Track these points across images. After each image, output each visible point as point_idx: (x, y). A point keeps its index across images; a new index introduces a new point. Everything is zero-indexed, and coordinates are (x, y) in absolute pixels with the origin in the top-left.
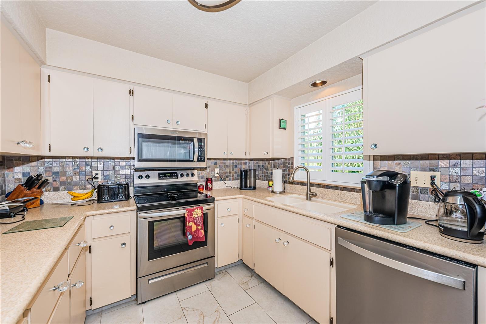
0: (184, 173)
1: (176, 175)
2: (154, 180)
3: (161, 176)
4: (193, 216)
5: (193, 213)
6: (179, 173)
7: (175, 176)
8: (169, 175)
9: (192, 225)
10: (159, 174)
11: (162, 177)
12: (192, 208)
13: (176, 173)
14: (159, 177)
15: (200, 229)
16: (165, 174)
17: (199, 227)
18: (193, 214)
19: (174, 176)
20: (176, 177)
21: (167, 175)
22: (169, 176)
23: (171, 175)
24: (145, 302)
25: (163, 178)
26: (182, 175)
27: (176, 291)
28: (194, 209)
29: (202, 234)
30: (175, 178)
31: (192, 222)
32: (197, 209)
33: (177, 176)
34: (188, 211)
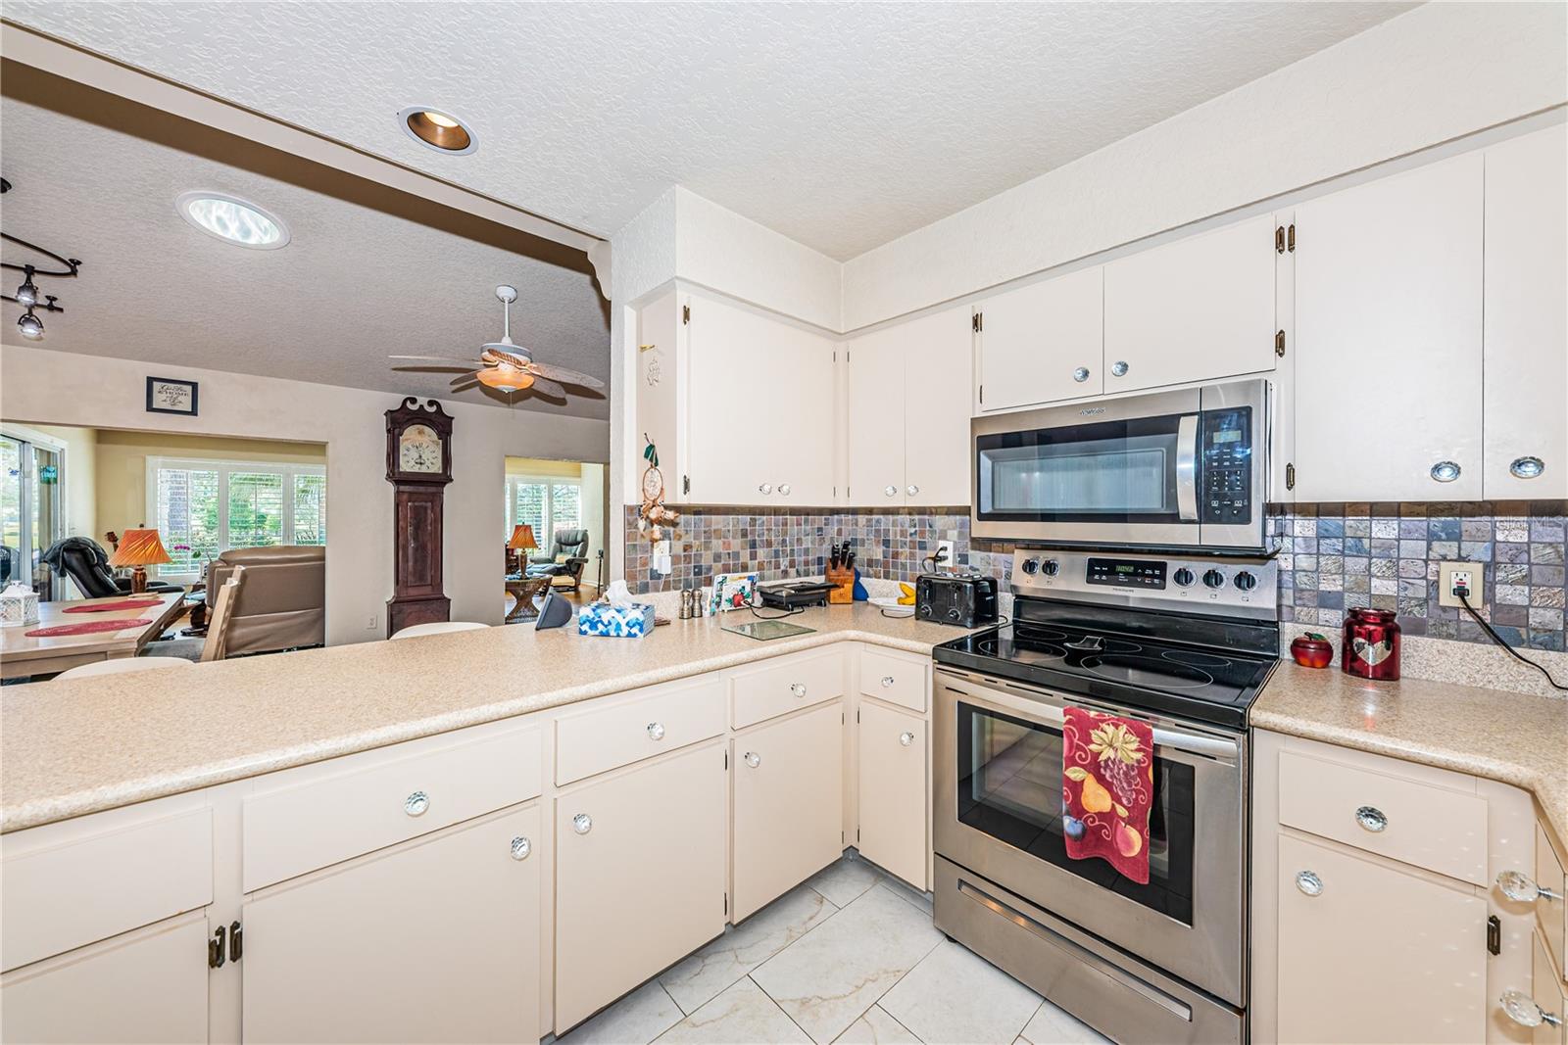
0: (1198, 568)
1: (1157, 572)
2: (1071, 582)
3: (1097, 572)
4: (1093, 747)
5: (1095, 735)
6: (1174, 565)
7: (1153, 576)
8: (1131, 569)
9: (1083, 781)
10: (1092, 563)
11: (1101, 573)
12: (1092, 714)
13: (1163, 567)
14: (1091, 572)
15: (1123, 819)
16: (1112, 563)
17: (1122, 812)
18: (1094, 737)
19: (1148, 576)
20: (1156, 581)
21: (1119, 568)
22: (1126, 574)
23: (1136, 570)
24: (955, 941)
25: (1104, 577)
26: (1183, 577)
27: (1046, 999)
28: (1103, 721)
29: (1129, 845)
30: (1152, 586)
31: (1082, 766)
32: (1117, 726)
33: (1163, 577)
34: (1068, 717)
